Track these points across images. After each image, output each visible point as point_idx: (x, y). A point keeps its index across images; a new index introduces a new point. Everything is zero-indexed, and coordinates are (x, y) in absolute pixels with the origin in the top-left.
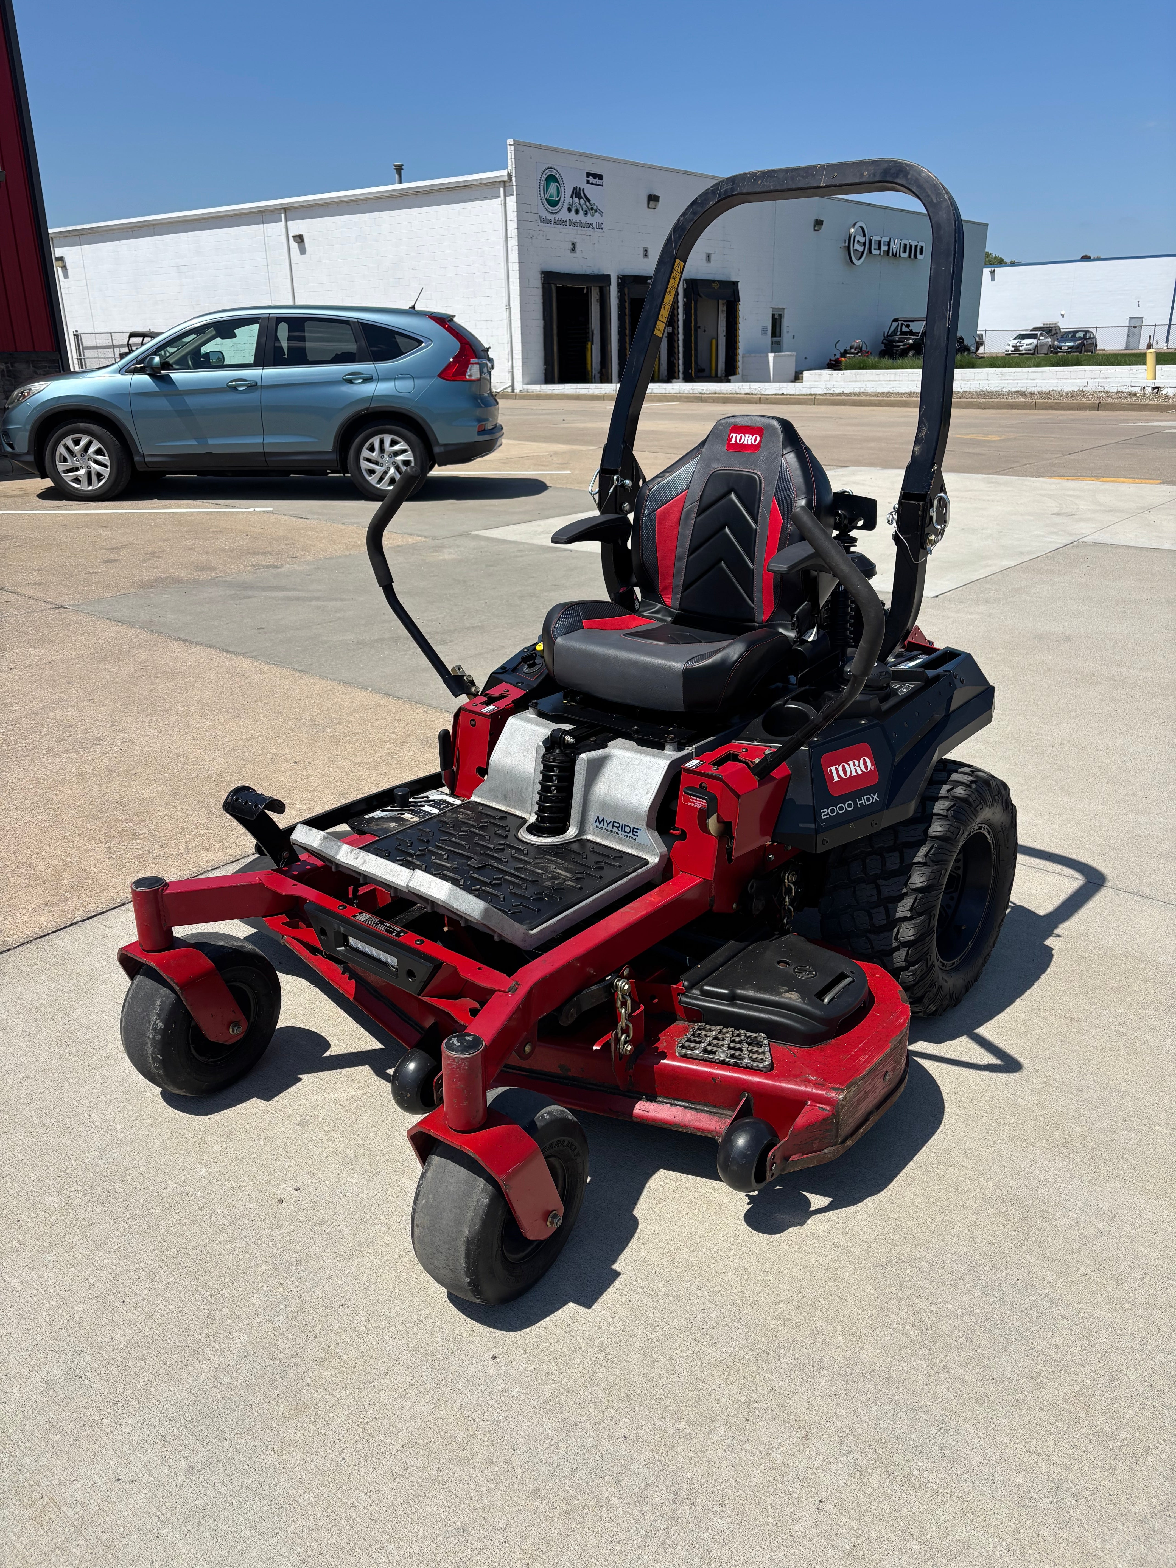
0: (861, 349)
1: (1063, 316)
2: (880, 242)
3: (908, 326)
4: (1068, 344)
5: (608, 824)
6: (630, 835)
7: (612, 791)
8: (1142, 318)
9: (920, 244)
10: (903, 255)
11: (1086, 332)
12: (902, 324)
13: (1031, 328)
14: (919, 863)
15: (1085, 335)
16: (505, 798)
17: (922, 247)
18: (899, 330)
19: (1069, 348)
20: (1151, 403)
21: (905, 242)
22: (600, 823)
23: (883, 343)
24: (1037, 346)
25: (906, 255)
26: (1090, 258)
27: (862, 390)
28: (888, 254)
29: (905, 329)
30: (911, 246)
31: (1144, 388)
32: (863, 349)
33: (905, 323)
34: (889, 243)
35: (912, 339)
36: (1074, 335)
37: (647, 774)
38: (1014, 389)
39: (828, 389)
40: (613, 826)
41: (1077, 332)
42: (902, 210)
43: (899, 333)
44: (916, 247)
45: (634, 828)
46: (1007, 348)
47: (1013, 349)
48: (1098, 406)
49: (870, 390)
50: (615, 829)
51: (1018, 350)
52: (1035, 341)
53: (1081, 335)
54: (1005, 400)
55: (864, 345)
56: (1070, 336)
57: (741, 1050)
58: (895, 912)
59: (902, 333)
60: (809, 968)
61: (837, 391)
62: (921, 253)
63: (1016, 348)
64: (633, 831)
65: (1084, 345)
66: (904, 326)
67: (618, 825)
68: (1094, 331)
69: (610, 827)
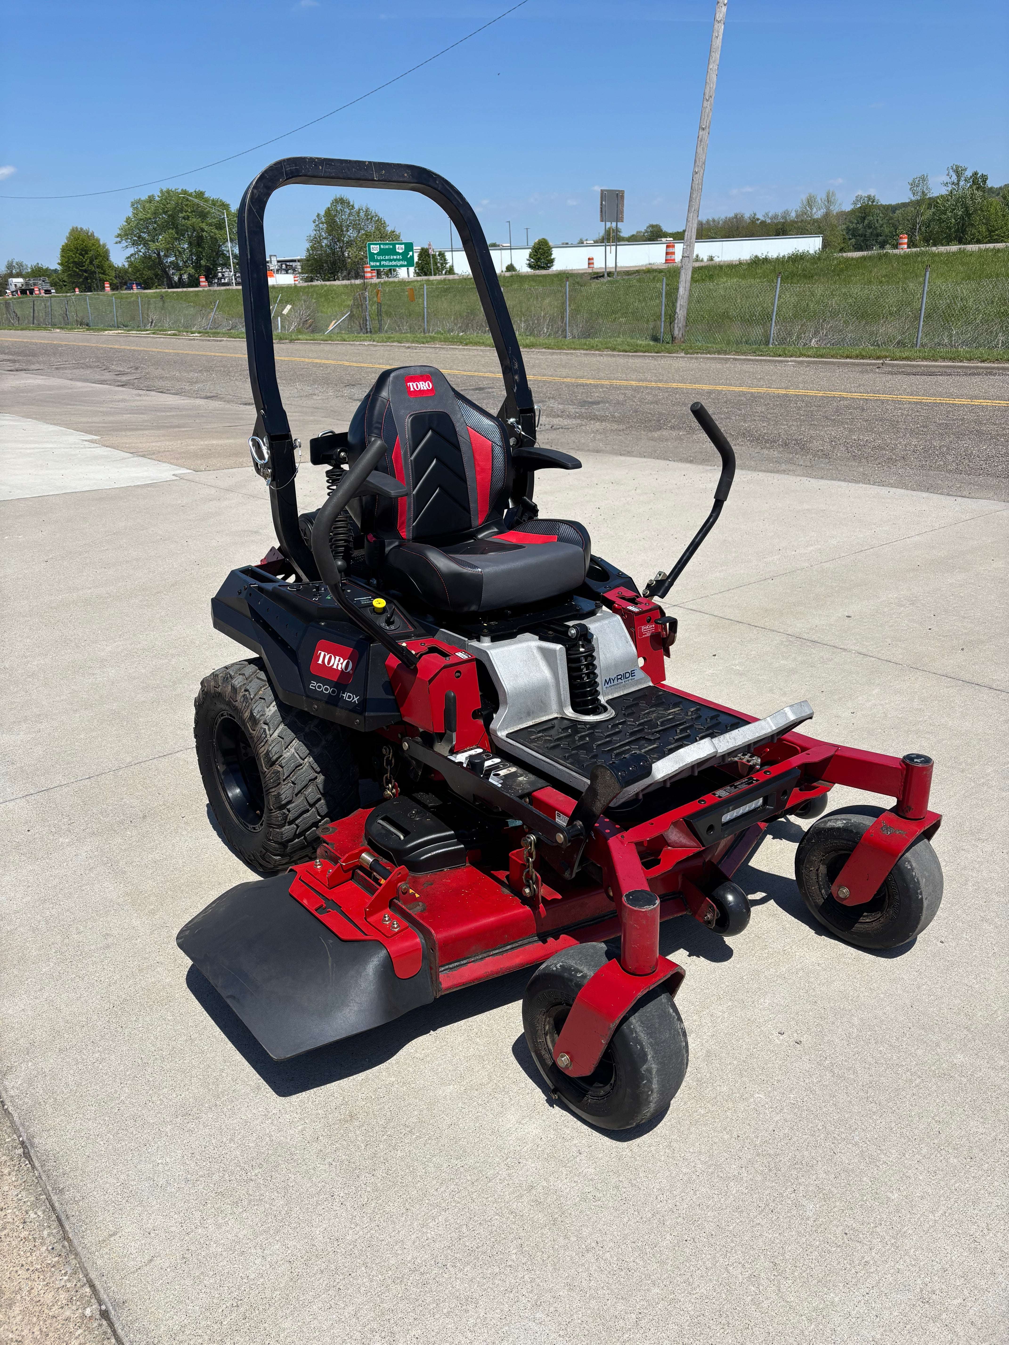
5: (614, 681)
6: (630, 678)
22: (608, 684)
40: (617, 679)
45: (631, 671)
50: (619, 681)
64: (631, 674)
67: (621, 676)
69: (616, 682)
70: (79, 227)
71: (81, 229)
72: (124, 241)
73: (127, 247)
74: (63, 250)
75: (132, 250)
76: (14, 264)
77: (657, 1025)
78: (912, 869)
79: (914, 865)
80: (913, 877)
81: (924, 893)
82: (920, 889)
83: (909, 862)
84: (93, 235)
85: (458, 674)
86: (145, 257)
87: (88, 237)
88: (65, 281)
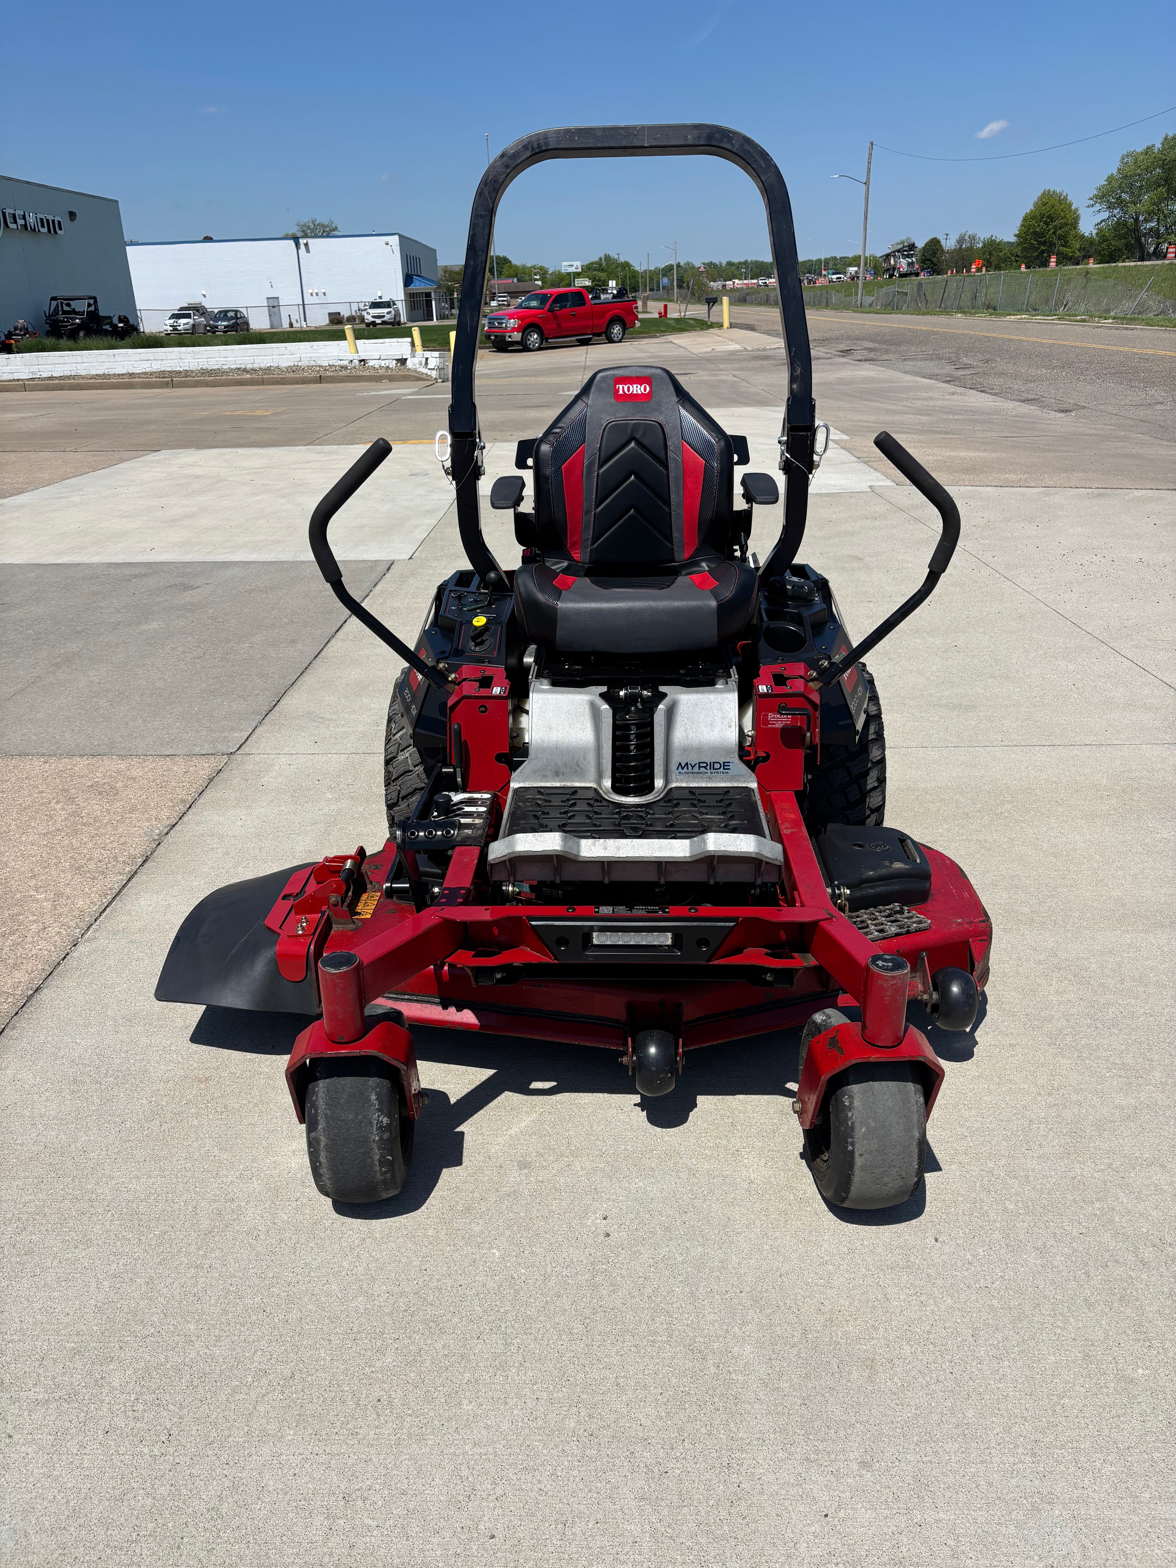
0: (27, 329)
1: (204, 296)
2: (14, 215)
3: (68, 305)
4: (223, 323)
5: (693, 767)
6: (722, 770)
7: (691, 735)
8: (278, 298)
9: (57, 219)
10: (42, 230)
11: (236, 312)
12: (62, 303)
13: (178, 308)
14: (873, 739)
15: (236, 314)
16: (557, 774)
17: (59, 223)
18: (60, 309)
19: (225, 328)
20: (364, 374)
21: (40, 216)
22: (683, 769)
23: (46, 323)
24: (194, 325)
25: (45, 230)
26: (212, 239)
27: (73, 373)
28: (26, 228)
29: (66, 308)
30: (48, 221)
31: (352, 361)
32: (29, 330)
33: (65, 302)
34: (24, 217)
35: (79, 319)
36: (226, 315)
37: (721, 709)
38: (233, 367)
39: (33, 373)
40: (700, 767)
41: (229, 311)
42: (28, 183)
43: (60, 313)
44: (53, 221)
45: (724, 763)
46: (165, 328)
47: (171, 328)
48: (320, 380)
49: (83, 373)
50: (703, 770)
51: (177, 330)
52: (191, 321)
53: (230, 314)
54: (232, 377)
55: (29, 324)
56: (222, 315)
57: (867, 927)
58: (866, 784)
59: (64, 312)
60: (881, 843)
61: (45, 375)
62: (60, 229)
63: (175, 328)
64: (724, 766)
65: (238, 324)
66: (64, 305)
67: (705, 765)
68: (244, 311)
69: (696, 769)
70: (1052, 190)
71: (1054, 191)
72: (1098, 205)
73: (1099, 211)
74: (1025, 220)
75: (1105, 215)
76: (966, 237)
77: (342, 1101)
78: (851, 1108)
79: (856, 1103)
80: (847, 1118)
81: (857, 1146)
82: (852, 1137)
83: (851, 1097)
84: (1066, 198)
85: (483, 709)
86: (1118, 223)
87: (1060, 201)
88: (1018, 256)
